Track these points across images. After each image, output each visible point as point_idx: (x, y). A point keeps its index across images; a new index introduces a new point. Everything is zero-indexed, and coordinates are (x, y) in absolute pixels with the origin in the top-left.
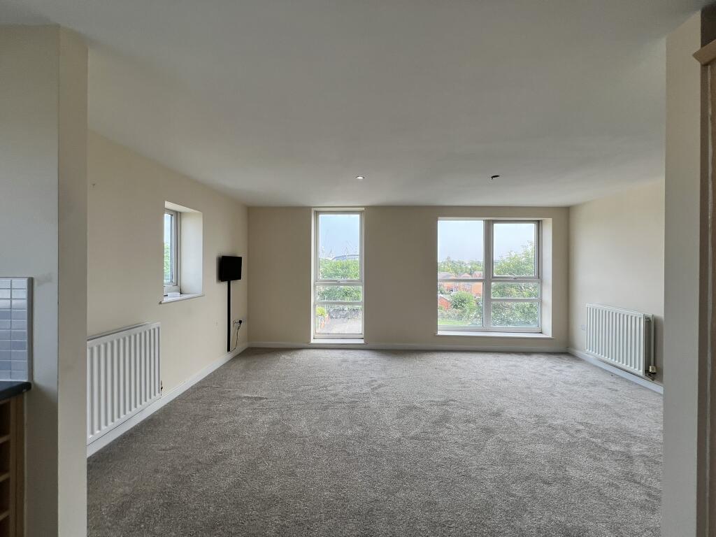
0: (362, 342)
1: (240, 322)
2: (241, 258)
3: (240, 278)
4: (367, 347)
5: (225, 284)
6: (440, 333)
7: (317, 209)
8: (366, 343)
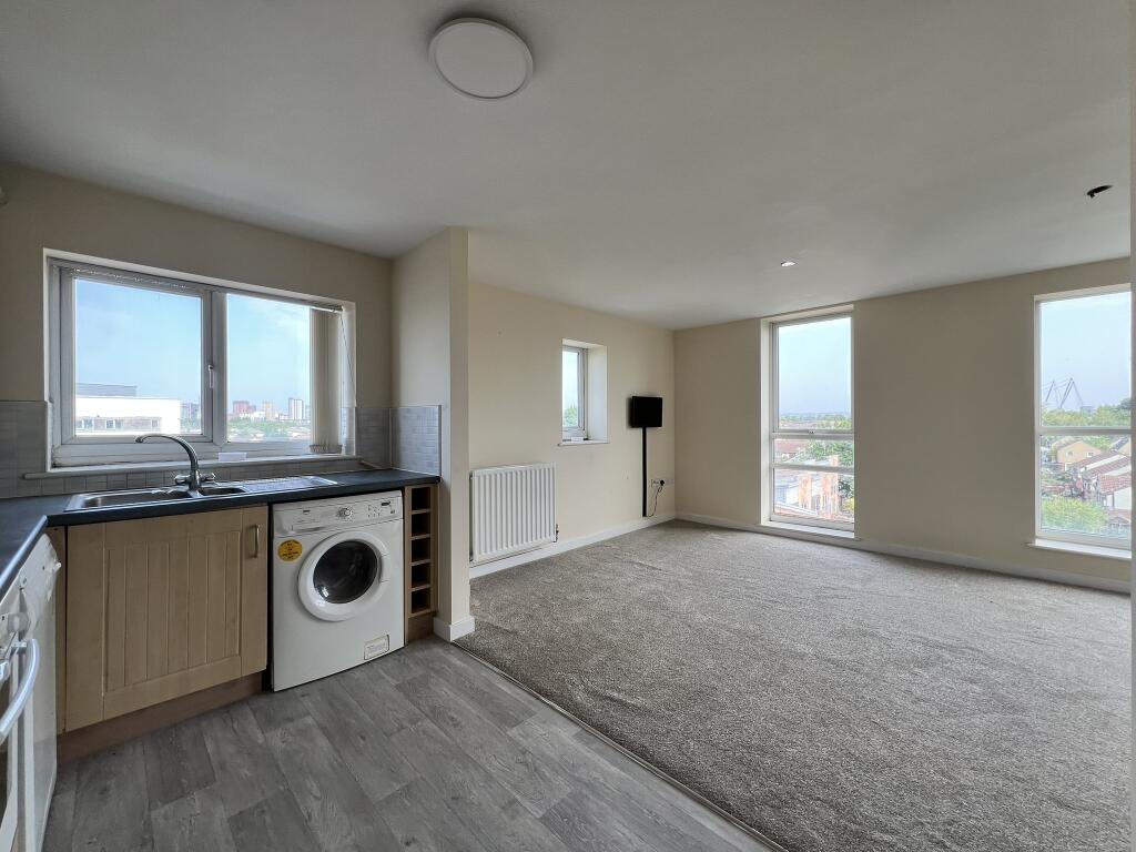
0: (852, 536)
1: (662, 482)
2: (661, 400)
3: (660, 425)
4: (857, 545)
5: (639, 432)
6: (1039, 543)
7: (773, 319)
8: (858, 540)
